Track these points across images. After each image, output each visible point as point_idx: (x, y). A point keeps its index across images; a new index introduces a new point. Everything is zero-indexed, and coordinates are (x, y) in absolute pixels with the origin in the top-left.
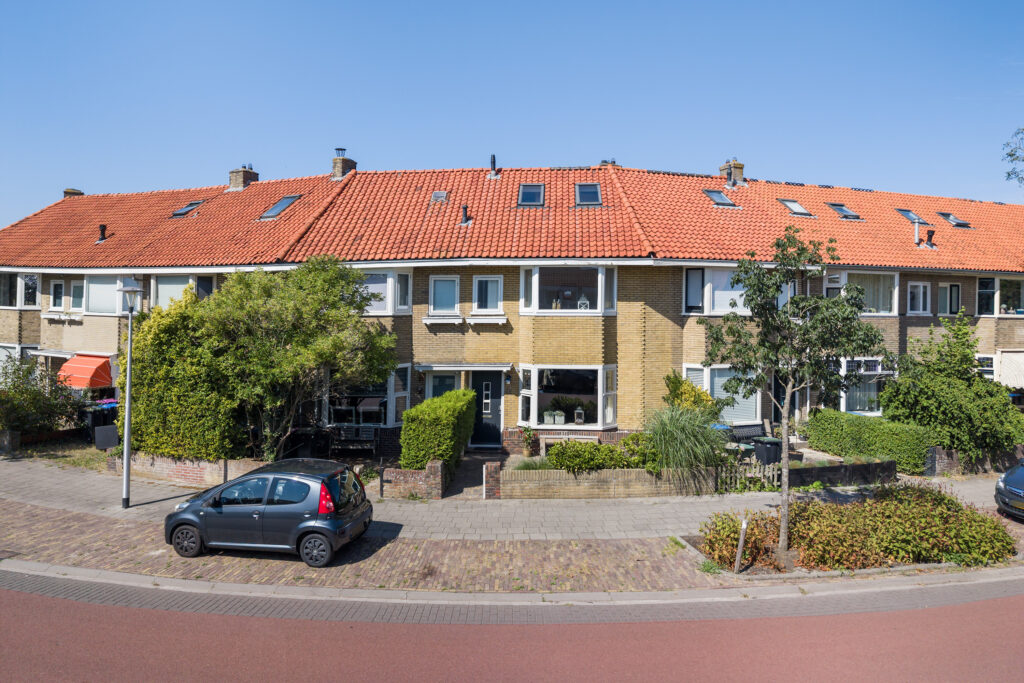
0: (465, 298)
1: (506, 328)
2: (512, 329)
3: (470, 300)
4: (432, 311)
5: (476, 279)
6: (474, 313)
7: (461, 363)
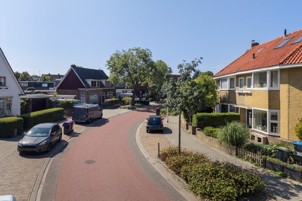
0: (245, 84)
4: (239, 89)
5: (247, 78)
6: (246, 89)
7: (244, 105)
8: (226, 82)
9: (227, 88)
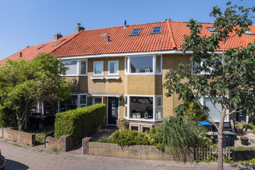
0: (105, 69)
1: (120, 81)
2: (122, 81)
3: (107, 70)
4: (94, 75)
5: (109, 62)
6: (108, 75)
7: (104, 93)
8: (75, 65)
9: (76, 73)
